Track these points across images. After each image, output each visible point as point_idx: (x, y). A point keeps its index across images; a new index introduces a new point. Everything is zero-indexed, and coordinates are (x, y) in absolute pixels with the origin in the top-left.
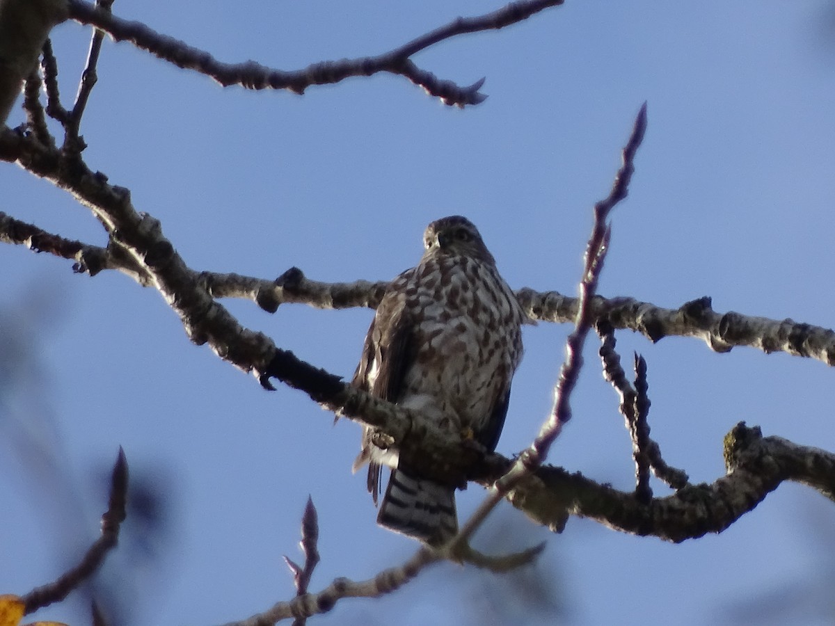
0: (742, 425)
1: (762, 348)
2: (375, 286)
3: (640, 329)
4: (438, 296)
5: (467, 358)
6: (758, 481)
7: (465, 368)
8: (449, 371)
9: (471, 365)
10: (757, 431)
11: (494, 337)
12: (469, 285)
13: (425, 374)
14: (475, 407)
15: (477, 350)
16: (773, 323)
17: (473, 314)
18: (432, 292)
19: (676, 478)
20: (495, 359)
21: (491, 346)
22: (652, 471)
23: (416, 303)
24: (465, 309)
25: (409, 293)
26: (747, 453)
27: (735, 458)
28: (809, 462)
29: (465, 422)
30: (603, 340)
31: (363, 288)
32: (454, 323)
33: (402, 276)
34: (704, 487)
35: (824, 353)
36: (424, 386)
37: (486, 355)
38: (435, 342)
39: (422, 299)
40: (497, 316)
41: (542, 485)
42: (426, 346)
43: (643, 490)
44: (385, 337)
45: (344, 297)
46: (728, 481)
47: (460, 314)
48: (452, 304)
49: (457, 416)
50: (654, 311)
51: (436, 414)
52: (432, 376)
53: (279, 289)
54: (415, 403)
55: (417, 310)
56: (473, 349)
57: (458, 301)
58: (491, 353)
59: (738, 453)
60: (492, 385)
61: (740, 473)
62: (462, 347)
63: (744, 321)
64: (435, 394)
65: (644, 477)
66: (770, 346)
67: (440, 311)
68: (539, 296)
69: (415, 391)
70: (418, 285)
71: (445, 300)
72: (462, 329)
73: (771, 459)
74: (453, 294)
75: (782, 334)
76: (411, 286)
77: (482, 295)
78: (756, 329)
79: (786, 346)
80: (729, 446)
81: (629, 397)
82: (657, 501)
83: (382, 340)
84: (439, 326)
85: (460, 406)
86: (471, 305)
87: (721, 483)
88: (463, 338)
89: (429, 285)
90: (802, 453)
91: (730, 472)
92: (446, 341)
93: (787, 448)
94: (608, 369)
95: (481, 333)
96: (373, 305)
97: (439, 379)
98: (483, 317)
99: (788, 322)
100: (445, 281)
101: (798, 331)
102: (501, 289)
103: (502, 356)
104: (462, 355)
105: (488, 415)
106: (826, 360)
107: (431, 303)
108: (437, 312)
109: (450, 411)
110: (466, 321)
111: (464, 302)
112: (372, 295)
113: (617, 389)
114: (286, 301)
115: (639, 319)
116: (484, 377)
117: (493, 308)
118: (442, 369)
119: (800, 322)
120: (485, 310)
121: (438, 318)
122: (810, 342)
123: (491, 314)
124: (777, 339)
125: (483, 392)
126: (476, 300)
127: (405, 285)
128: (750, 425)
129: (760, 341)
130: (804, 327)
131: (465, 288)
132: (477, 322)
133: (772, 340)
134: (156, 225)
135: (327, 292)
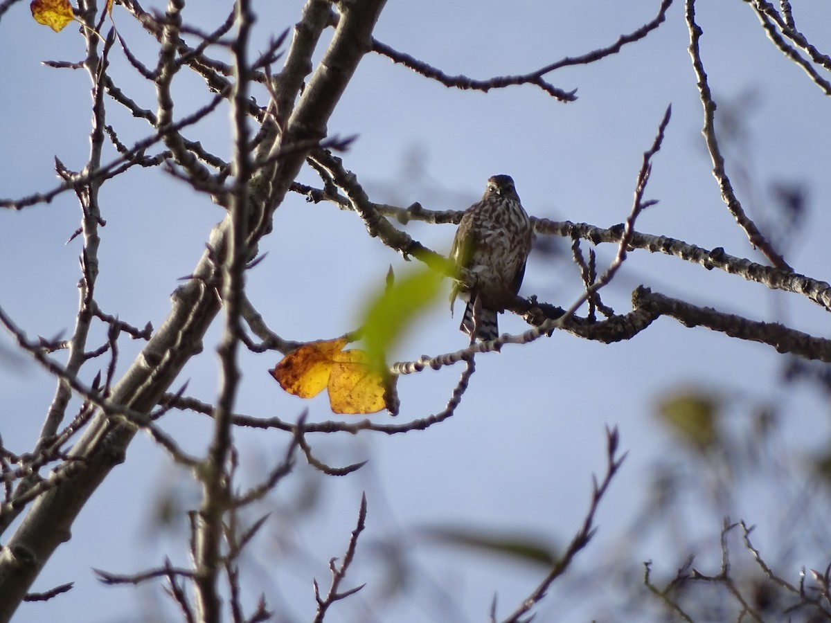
0: (641, 287)
1: (649, 250)
2: (457, 213)
3: (589, 238)
4: (490, 217)
5: (504, 249)
6: (649, 314)
7: (503, 253)
8: (495, 255)
9: (506, 251)
10: (649, 290)
11: (517, 239)
12: (506, 212)
13: (483, 256)
14: (506, 272)
15: (509, 245)
16: (656, 237)
17: (508, 227)
18: (488, 215)
19: (608, 312)
20: (517, 250)
21: (515, 243)
22: (596, 307)
23: (478, 219)
24: (504, 224)
25: (476, 214)
26: (643, 300)
27: (637, 303)
28: (674, 306)
29: (503, 280)
30: (574, 242)
31: (450, 214)
32: (498, 231)
33: (473, 206)
34: (622, 316)
35: (680, 253)
36: (482, 262)
37: (513, 247)
38: (487, 240)
39: (481, 217)
40: (519, 229)
41: (542, 313)
42: (483, 242)
43: (592, 317)
44: (463, 236)
45: (441, 218)
46: (634, 313)
47: (502, 227)
48: (497, 221)
49: (499, 276)
50: (596, 229)
51: (488, 275)
52: (486, 257)
53: (409, 213)
54: (478, 269)
55: (479, 223)
56: (507, 244)
57: (501, 219)
58: (515, 247)
59: (639, 300)
60: (515, 262)
61: (640, 310)
62: (502, 244)
63: (641, 236)
64: (488, 265)
65: (592, 310)
66: (653, 249)
67: (491, 224)
68: (539, 220)
69: (479, 264)
70: (480, 211)
71: (494, 219)
72: (501, 234)
73: (655, 303)
74: (498, 217)
75: (660, 243)
76: (477, 211)
77: (513, 217)
78: (647, 240)
79: (661, 249)
80: (635, 296)
81: (586, 271)
82: (598, 322)
83: (462, 236)
84: (489, 232)
85: (500, 271)
86: (507, 222)
87: (630, 315)
88: (502, 239)
89: (486, 211)
90: (671, 301)
91: (635, 309)
92: (493, 240)
93: (663, 299)
94: (576, 256)
95: (511, 237)
96: (456, 223)
97: (490, 258)
98: (512, 228)
99: (663, 237)
100: (494, 210)
101: (668, 242)
102: (523, 214)
103: (521, 248)
104: (502, 248)
105: (513, 276)
106: (681, 257)
107: (486, 220)
108: (490, 225)
109: (496, 273)
110: (504, 230)
111: (503, 220)
112: (455, 217)
113: (580, 266)
114: (412, 219)
115: (588, 234)
116: (512, 257)
117: (518, 224)
118: (491, 254)
119: (669, 237)
120: (514, 225)
121: (489, 228)
122: (673, 248)
123: (517, 227)
124: (657, 245)
125: (511, 264)
126: (510, 219)
127: (474, 210)
128: (645, 287)
129: (648, 246)
130: (671, 240)
131: (504, 214)
132: (509, 231)
133: (655, 246)
134: (355, 176)
135: (433, 215)
